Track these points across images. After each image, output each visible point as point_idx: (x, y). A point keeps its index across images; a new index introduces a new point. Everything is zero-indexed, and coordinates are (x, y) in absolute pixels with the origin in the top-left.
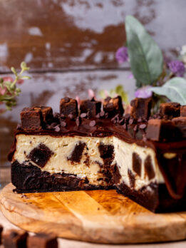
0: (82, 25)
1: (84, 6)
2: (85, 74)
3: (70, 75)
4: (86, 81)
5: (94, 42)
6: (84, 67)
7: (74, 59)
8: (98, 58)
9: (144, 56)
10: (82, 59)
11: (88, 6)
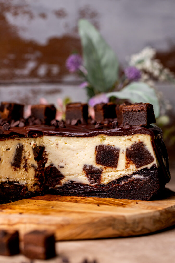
0: (26, 36)
1: (27, 17)
2: (29, 88)
3: (14, 88)
4: (30, 95)
5: (38, 54)
6: (28, 80)
7: (18, 72)
8: (42, 71)
9: (98, 62)
10: (26, 72)
11: (32, 17)
